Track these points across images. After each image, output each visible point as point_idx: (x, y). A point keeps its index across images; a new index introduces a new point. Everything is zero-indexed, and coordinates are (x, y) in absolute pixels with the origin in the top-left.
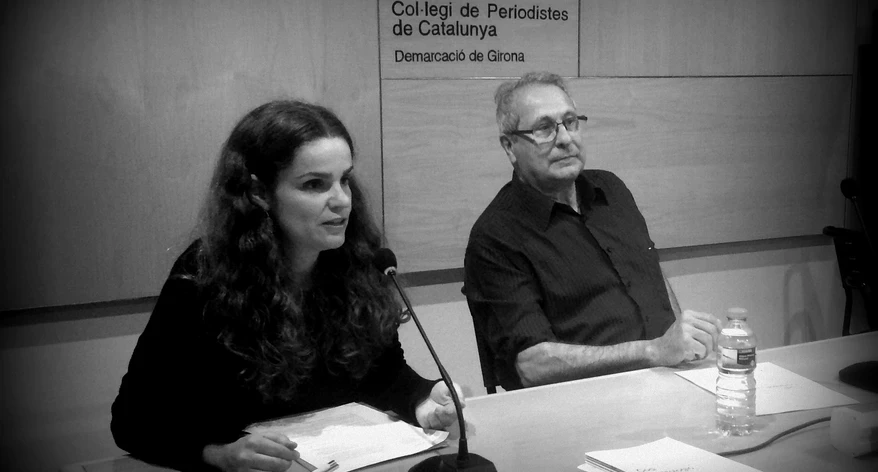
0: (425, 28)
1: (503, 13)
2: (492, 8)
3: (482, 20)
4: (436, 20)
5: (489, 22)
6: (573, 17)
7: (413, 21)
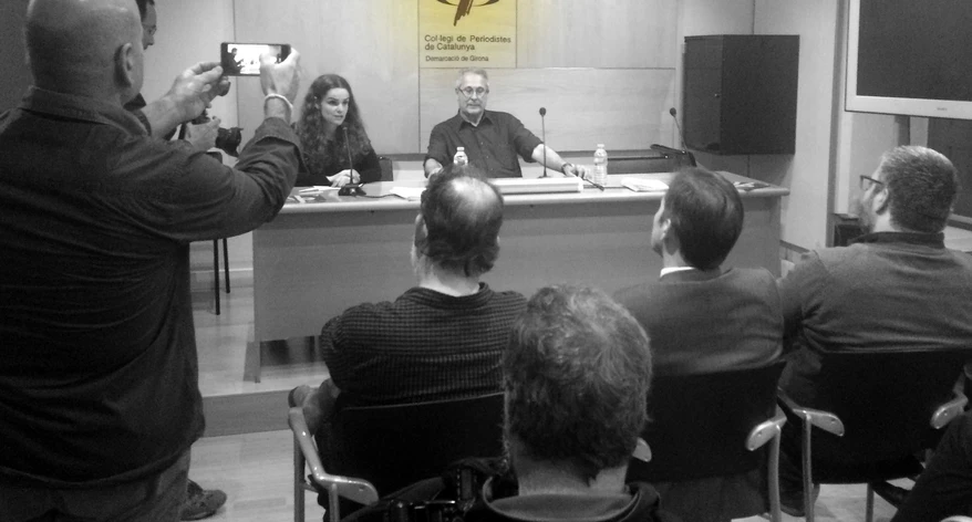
0: (440, 46)
1: (477, 39)
2: (472, 37)
3: (468, 43)
4: (446, 43)
5: (472, 44)
6: (513, 40)
7: (435, 43)
